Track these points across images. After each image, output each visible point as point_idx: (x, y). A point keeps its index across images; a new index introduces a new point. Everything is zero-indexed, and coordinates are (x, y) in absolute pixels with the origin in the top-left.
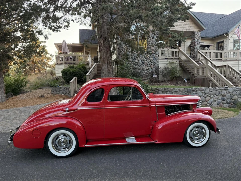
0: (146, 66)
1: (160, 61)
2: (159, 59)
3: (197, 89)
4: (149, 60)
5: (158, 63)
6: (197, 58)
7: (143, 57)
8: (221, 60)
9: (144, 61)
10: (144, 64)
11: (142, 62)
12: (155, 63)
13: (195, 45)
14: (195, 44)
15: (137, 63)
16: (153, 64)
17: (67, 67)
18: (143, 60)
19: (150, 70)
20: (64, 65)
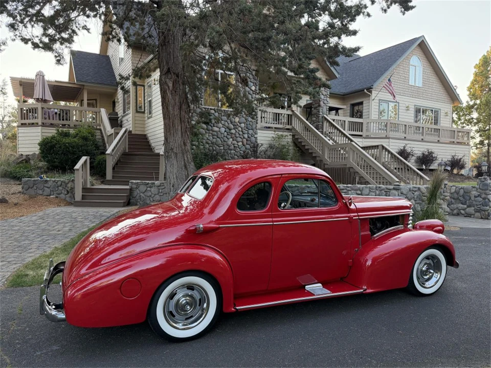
0: (233, 140)
1: (259, 131)
2: (257, 128)
3: (348, 187)
4: (240, 129)
5: (256, 136)
6: (322, 129)
7: (229, 121)
8: (361, 136)
9: (230, 130)
10: (229, 137)
11: (225, 131)
12: (250, 136)
13: (319, 106)
14: (319, 103)
15: (215, 133)
16: (246, 136)
17: (53, 134)
18: (228, 128)
19: (241, 149)
20: (40, 128)
